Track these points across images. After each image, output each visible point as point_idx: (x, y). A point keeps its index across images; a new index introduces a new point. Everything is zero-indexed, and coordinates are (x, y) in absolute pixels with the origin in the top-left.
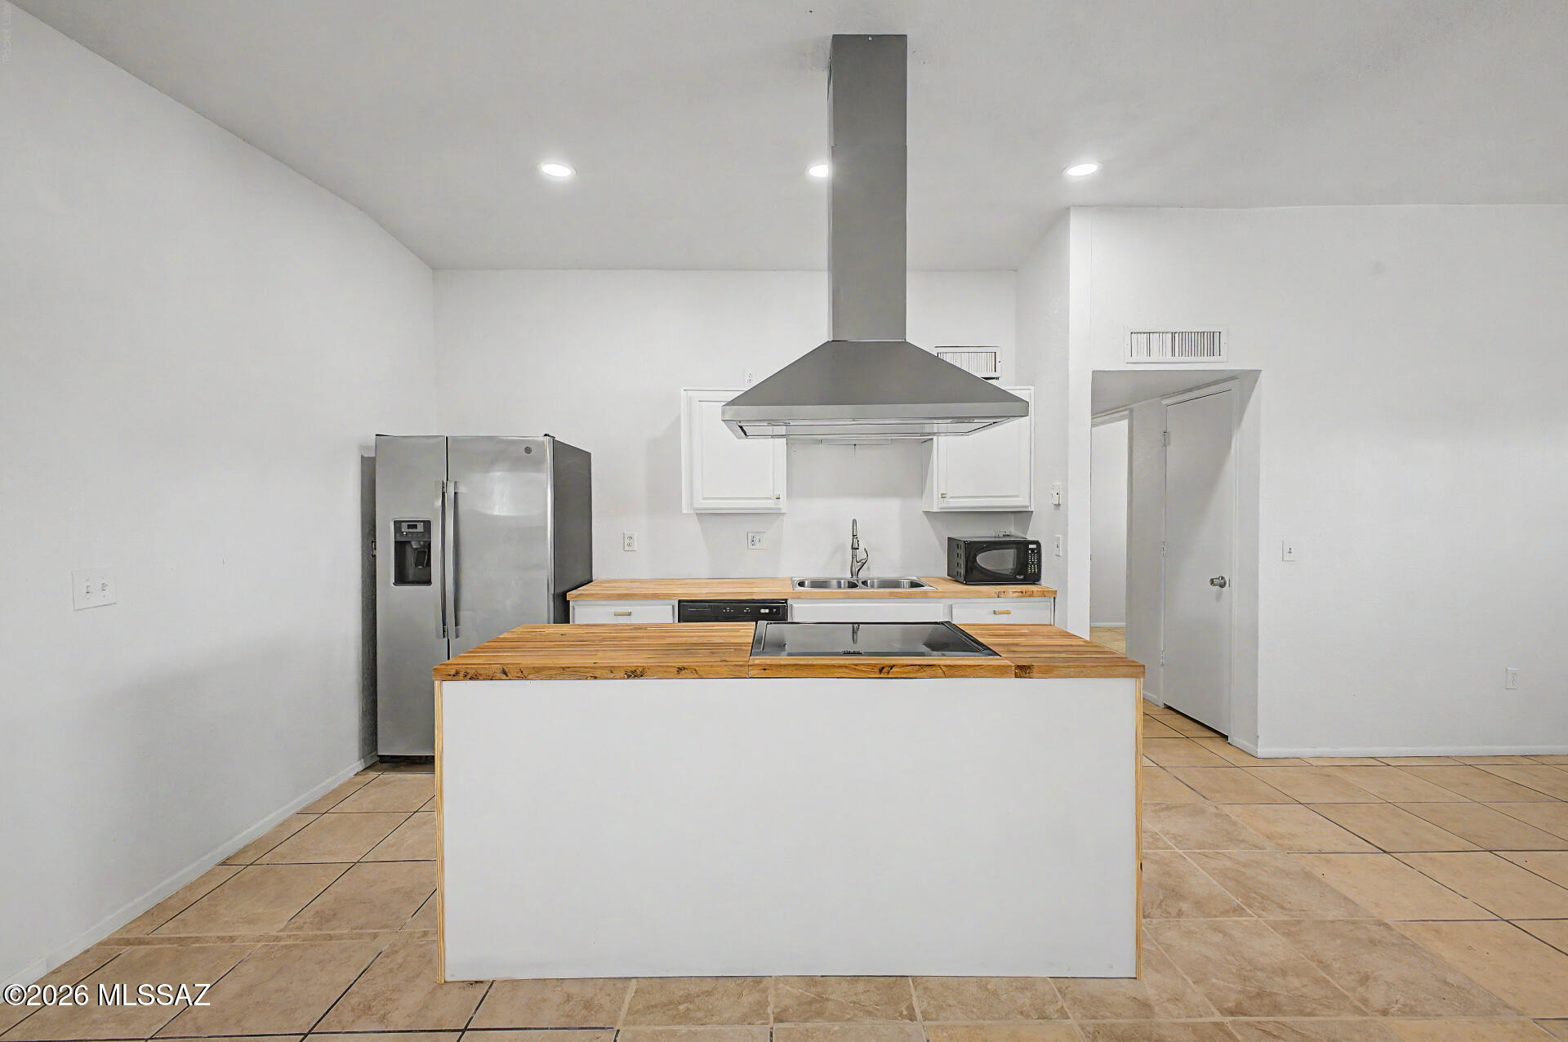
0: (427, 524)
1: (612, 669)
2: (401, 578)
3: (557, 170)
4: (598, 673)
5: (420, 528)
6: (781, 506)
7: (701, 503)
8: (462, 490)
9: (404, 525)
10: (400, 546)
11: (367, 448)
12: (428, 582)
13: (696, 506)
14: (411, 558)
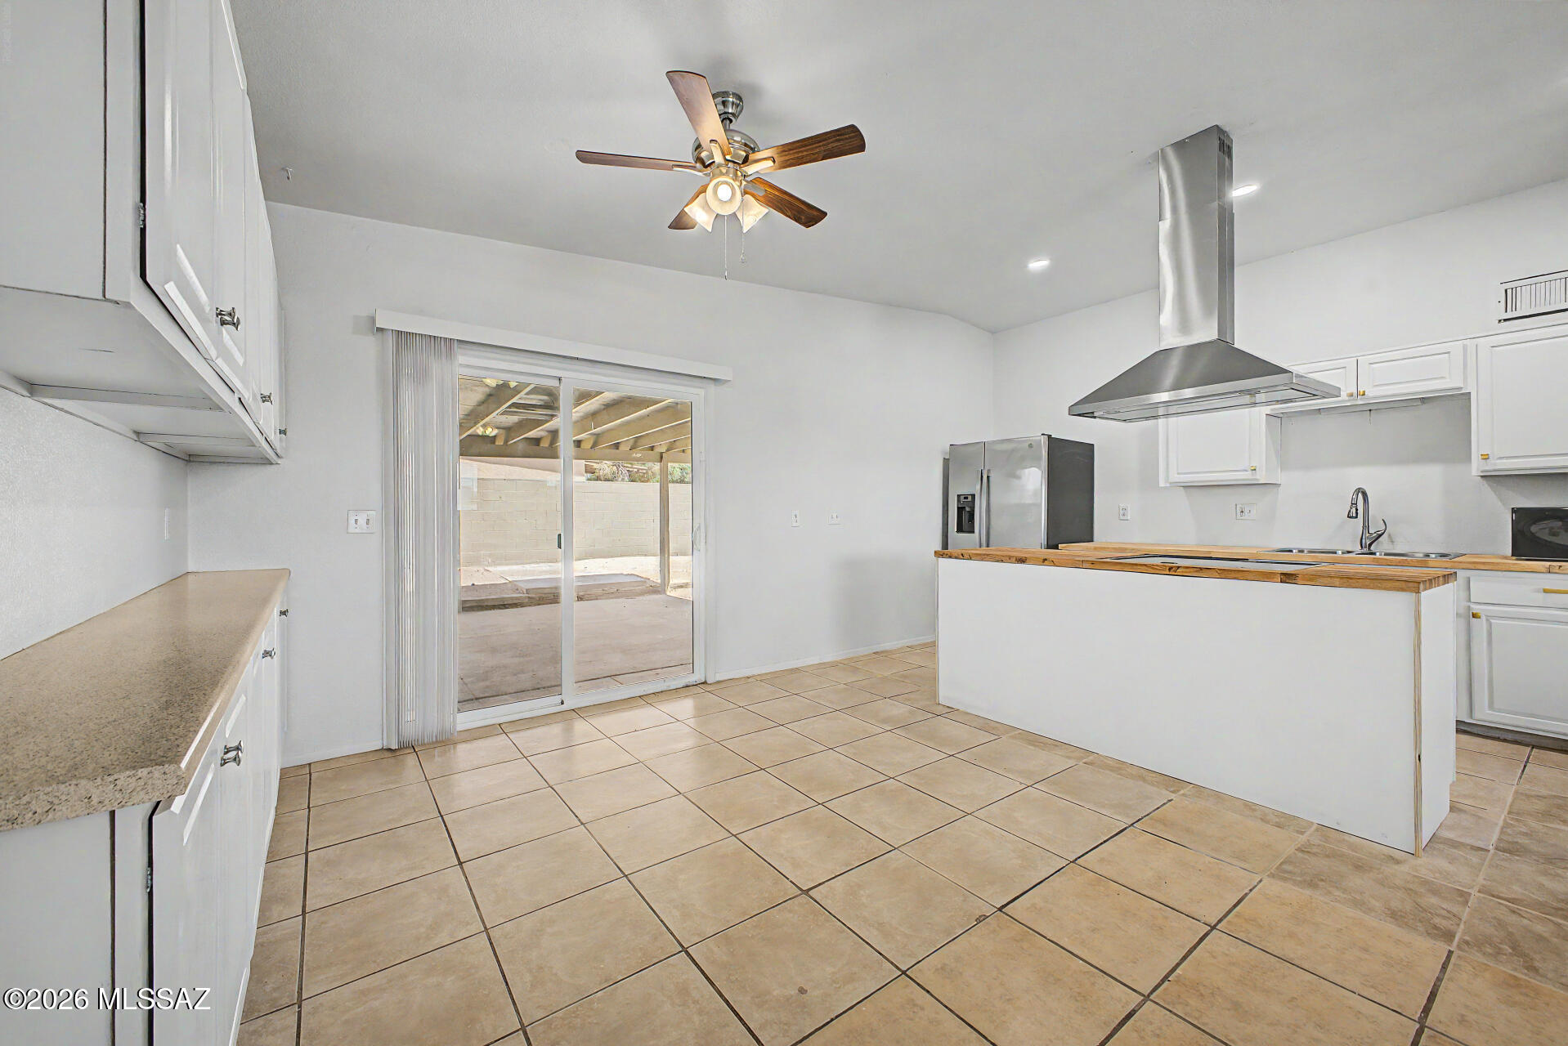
0: (973, 496)
1: (1010, 557)
2: (960, 529)
3: (1038, 265)
4: (1003, 559)
5: (970, 499)
6: (1258, 477)
7: (1175, 477)
8: (992, 475)
9: (962, 497)
10: (960, 510)
11: (946, 453)
12: (973, 532)
13: (1170, 481)
14: (965, 517)
